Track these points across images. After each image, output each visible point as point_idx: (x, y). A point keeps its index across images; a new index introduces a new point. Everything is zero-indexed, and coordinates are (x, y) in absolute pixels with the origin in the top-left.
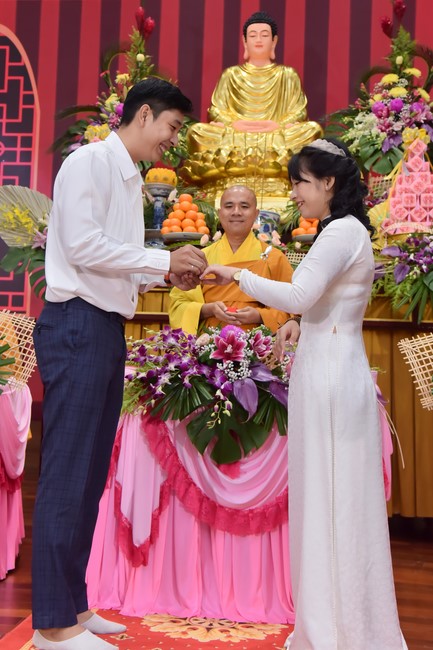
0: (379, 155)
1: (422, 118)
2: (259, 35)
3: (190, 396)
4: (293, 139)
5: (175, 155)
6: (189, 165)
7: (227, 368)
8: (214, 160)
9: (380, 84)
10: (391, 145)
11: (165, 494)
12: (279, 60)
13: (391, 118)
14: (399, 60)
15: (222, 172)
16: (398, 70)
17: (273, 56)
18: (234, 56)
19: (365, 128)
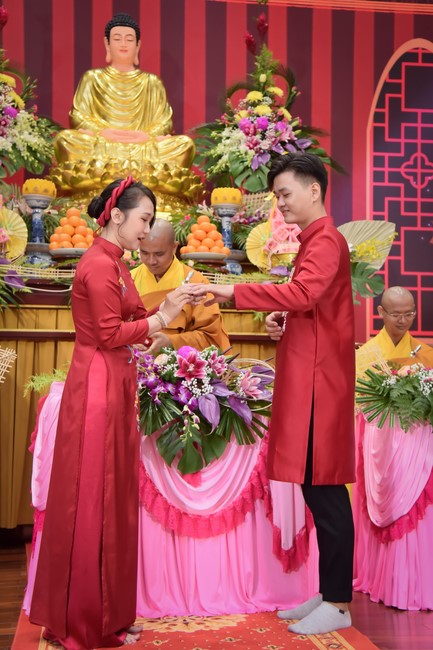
0: (248, 173)
1: (286, 138)
2: (123, 38)
3: (160, 411)
4: (166, 153)
5: (40, 161)
6: (58, 173)
7: (192, 385)
8: (89, 171)
9: (245, 100)
10: (260, 163)
13: (258, 137)
14: (263, 78)
15: (97, 183)
16: (262, 88)
17: (137, 63)
19: (232, 145)
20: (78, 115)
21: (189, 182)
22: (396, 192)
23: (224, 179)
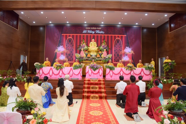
2: (93, 40)
3: (93, 68)
4: (96, 49)
8: (90, 50)
11: (91, 73)
12: (95, 42)
13: (103, 47)
16: (104, 43)
18: (91, 41)
19: (101, 48)
20: (90, 46)
21: (98, 51)
22: (116, 50)
23: (101, 51)
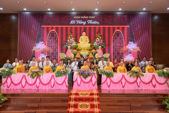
0: (97, 47)
1: (101, 43)
2: (84, 33)
3: (83, 74)
7: (85, 72)
8: (80, 48)
9: (97, 39)
11: (81, 81)
12: (86, 36)
13: (98, 43)
14: (99, 36)
16: (99, 38)
19: (95, 44)
20: (80, 41)
21: (90, 48)
22: (115, 47)
